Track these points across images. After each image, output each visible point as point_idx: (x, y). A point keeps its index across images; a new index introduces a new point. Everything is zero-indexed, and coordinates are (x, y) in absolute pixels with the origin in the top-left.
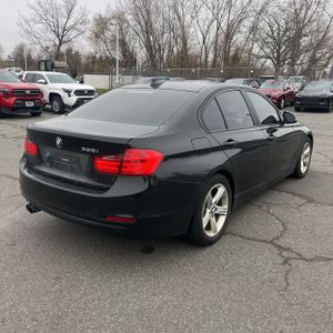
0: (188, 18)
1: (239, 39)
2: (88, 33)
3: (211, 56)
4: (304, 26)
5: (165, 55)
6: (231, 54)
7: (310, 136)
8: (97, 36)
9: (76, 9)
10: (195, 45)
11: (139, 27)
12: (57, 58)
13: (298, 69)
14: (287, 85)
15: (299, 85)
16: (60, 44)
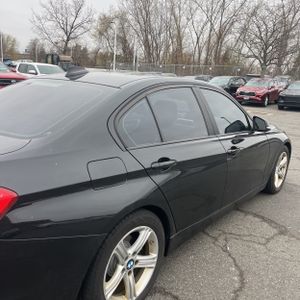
0: (184, 19)
1: (230, 39)
2: (93, 31)
3: (204, 55)
4: (291, 29)
5: (162, 52)
6: (222, 53)
7: (288, 144)
8: (101, 34)
9: (83, 9)
10: (189, 44)
11: (138, 26)
12: (64, 53)
13: (284, 69)
14: (272, 84)
15: (284, 84)
16: (68, 40)
